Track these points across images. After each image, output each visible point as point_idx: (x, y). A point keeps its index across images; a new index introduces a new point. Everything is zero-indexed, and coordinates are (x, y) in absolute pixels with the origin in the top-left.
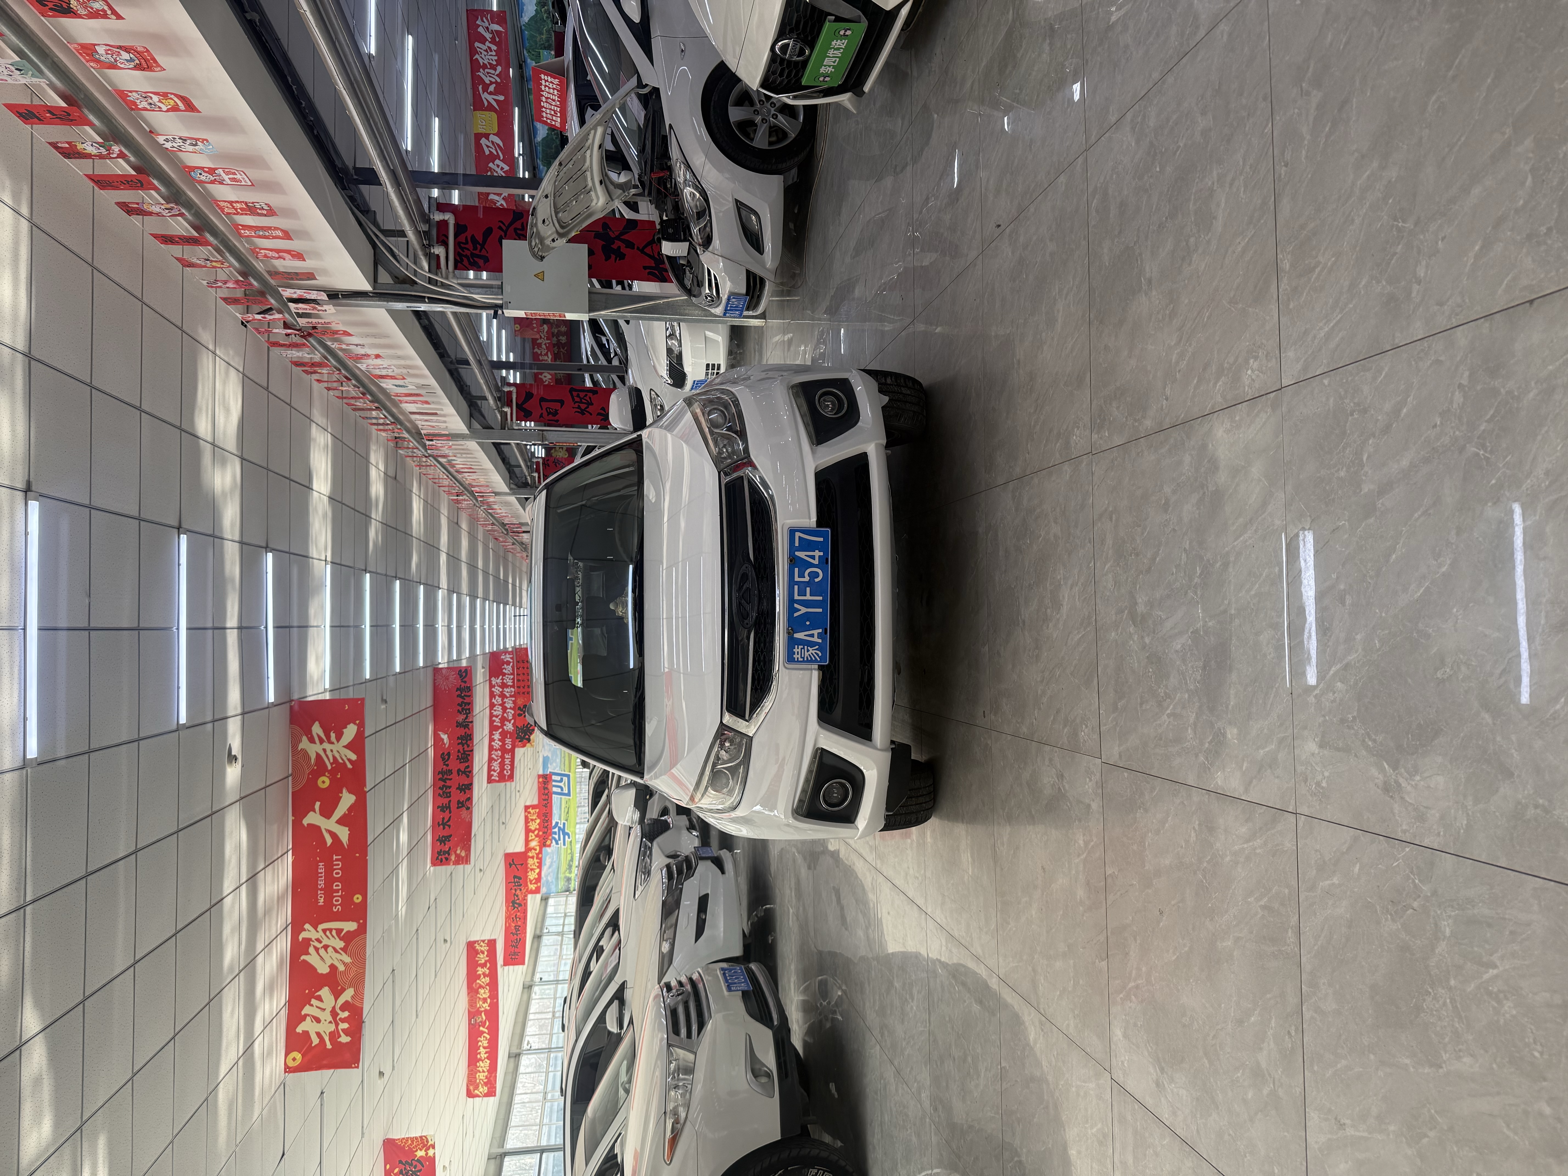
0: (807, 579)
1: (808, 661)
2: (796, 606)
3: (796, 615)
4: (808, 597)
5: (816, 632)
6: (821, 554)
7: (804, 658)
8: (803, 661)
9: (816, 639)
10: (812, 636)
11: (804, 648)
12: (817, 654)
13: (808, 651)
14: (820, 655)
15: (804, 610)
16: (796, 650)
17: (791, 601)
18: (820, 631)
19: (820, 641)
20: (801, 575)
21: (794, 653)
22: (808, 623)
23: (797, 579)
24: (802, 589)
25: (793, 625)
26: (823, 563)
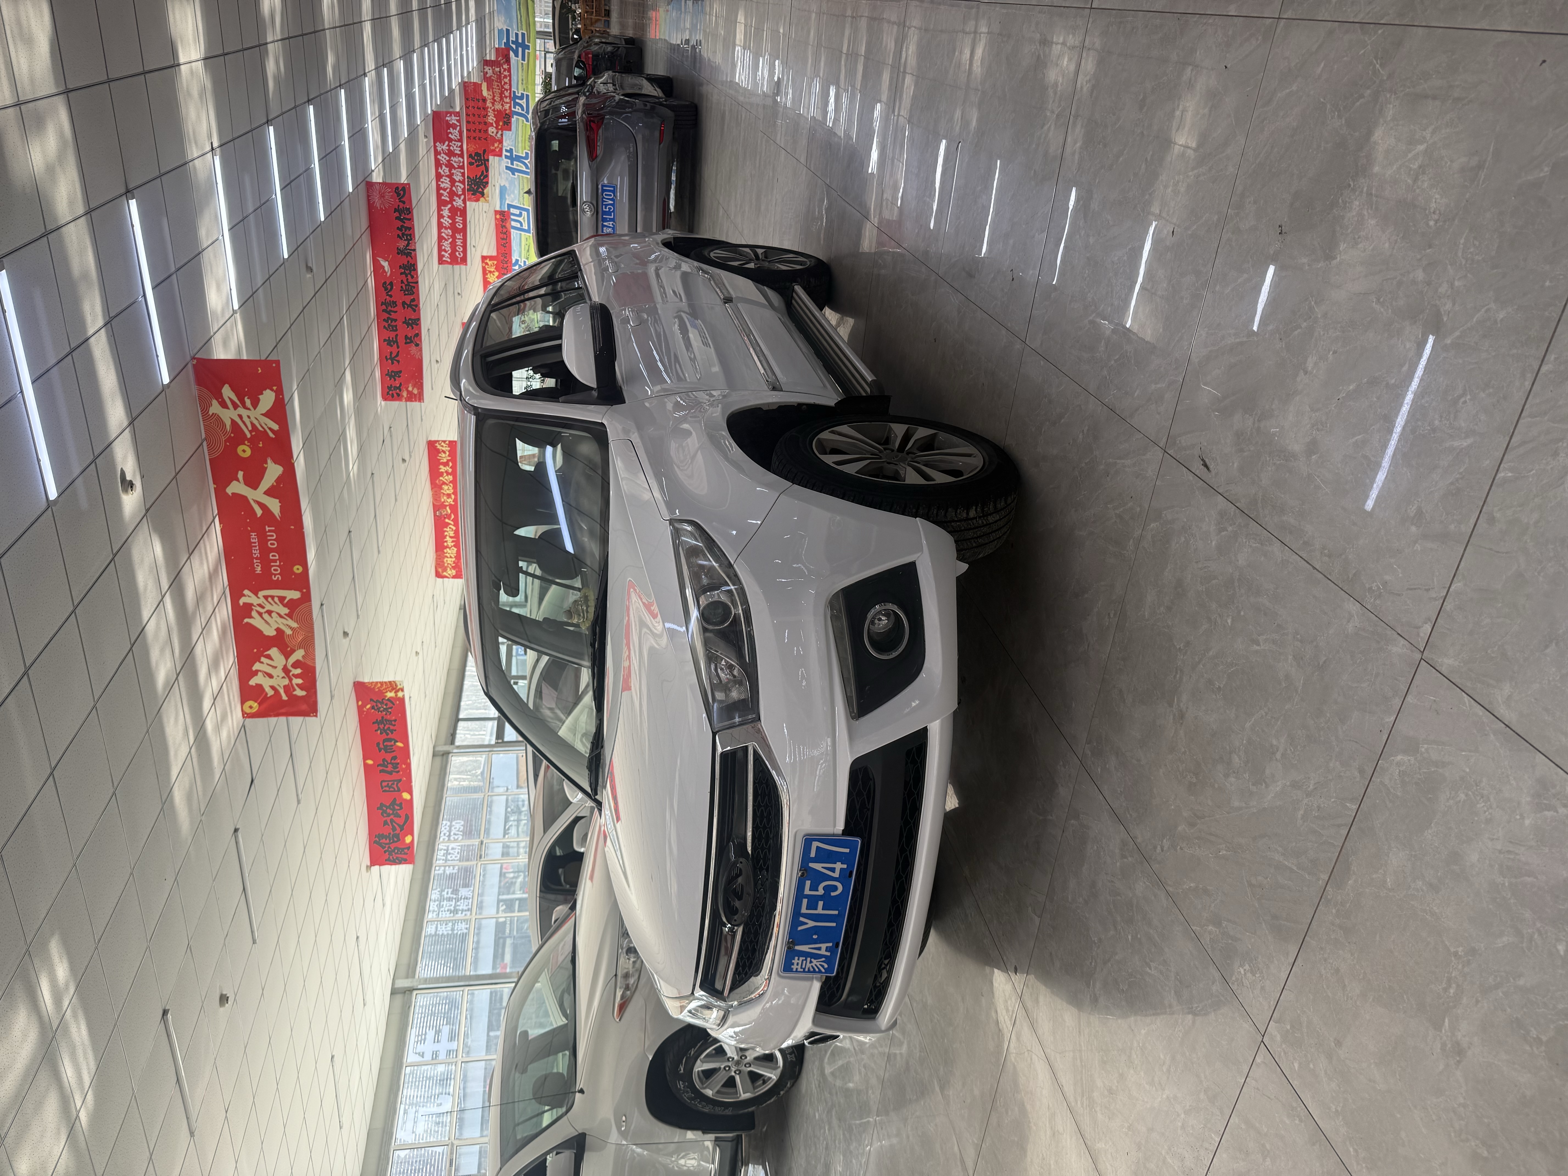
0: (821, 892)
1: (809, 971)
2: (802, 919)
3: (800, 928)
4: (820, 911)
5: (824, 946)
6: (845, 866)
7: (804, 969)
8: (804, 971)
9: (823, 952)
10: (819, 949)
11: (806, 960)
12: (823, 966)
13: (811, 962)
14: (826, 966)
15: (811, 924)
16: (795, 961)
17: (796, 913)
18: (831, 944)
19: (828, 954)
20: (814, 888)
21: (793, 964)
22: (815, 937)
23: (807, 891)
24: (813, 902)
25: (795, 937)
26: (845, 876)
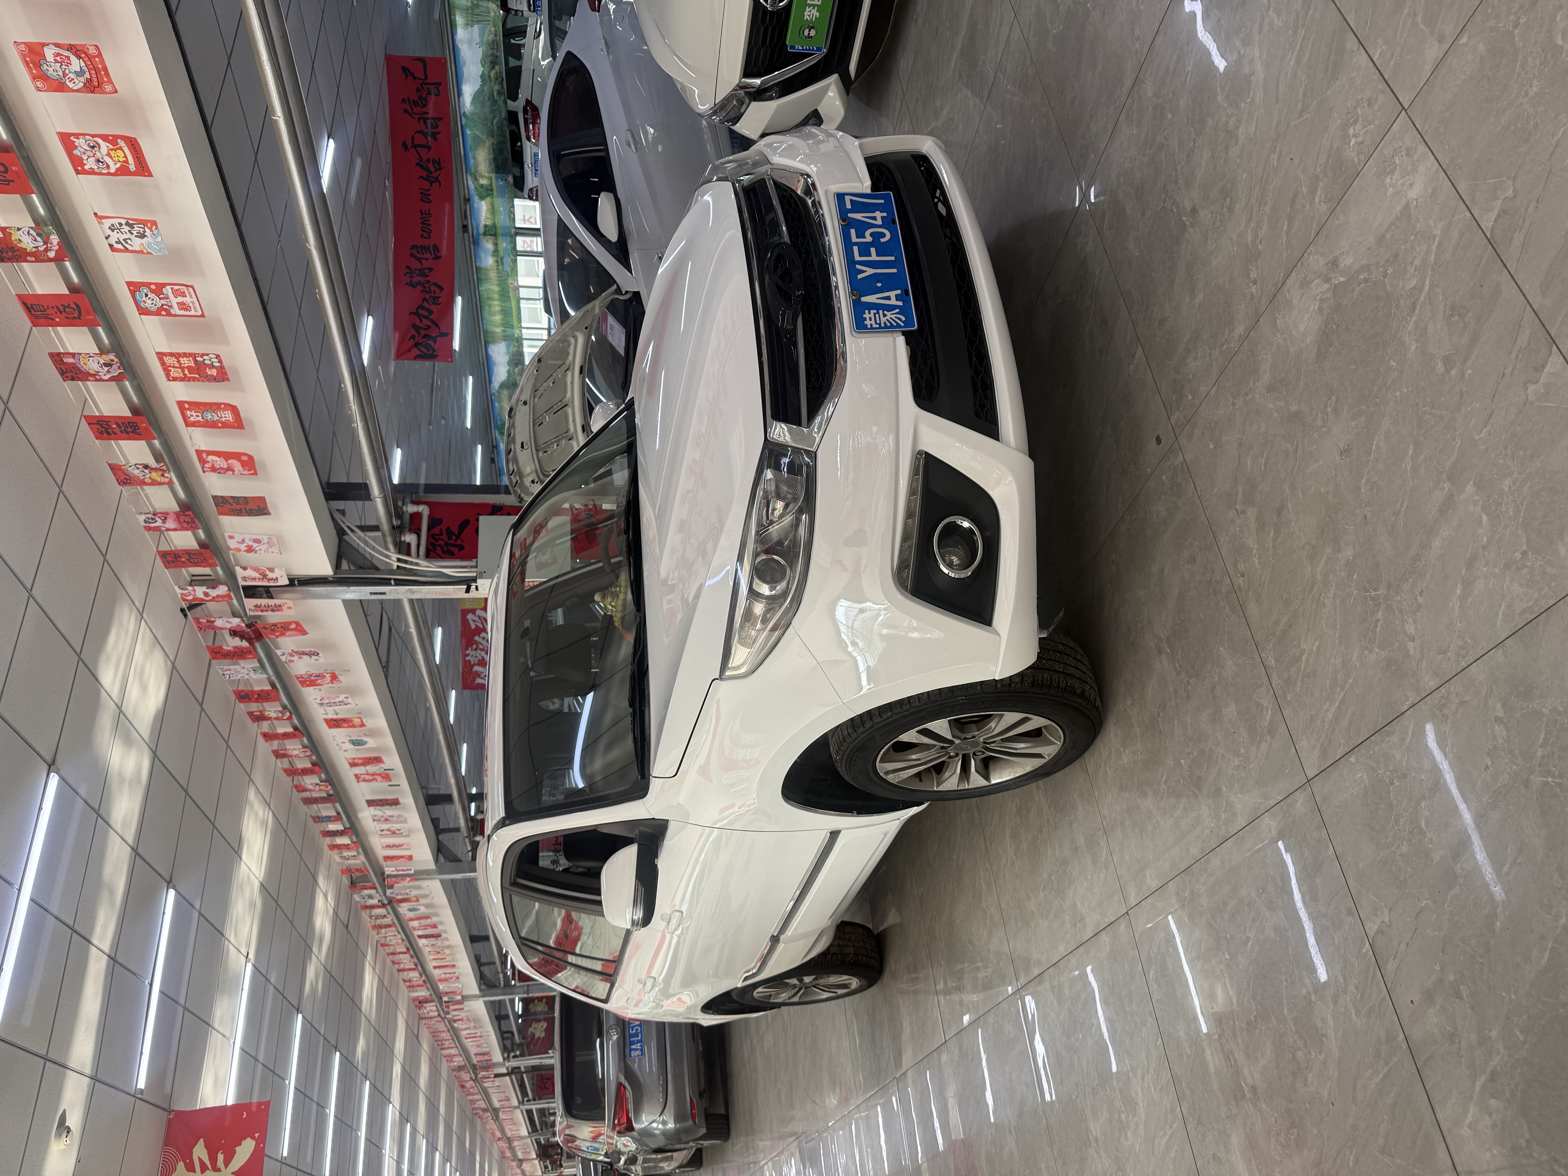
0: (869, 239)
1: (886, 327)
2: (858, 267)
3: (860, 276)
4: (874, 257)
5: (893, 294)
6: (885, 214)
7: (880, 324)
8: (880, 327)
9: (893, 302)
10: (888, 298)
11: (878, 313)
12: (900, 319)
13: (885, 315)
14: (903, 319)
15: (870, 271)
16: (867, 315)
17: (851, 263)
18: (899, 292)
19: (900, 303)
20: (860, 235)
21: (865, 319)
22: (879, 285)
23: (854, 239)
24: (864, 250)
25: (858, 288)
26: (888, 223)
